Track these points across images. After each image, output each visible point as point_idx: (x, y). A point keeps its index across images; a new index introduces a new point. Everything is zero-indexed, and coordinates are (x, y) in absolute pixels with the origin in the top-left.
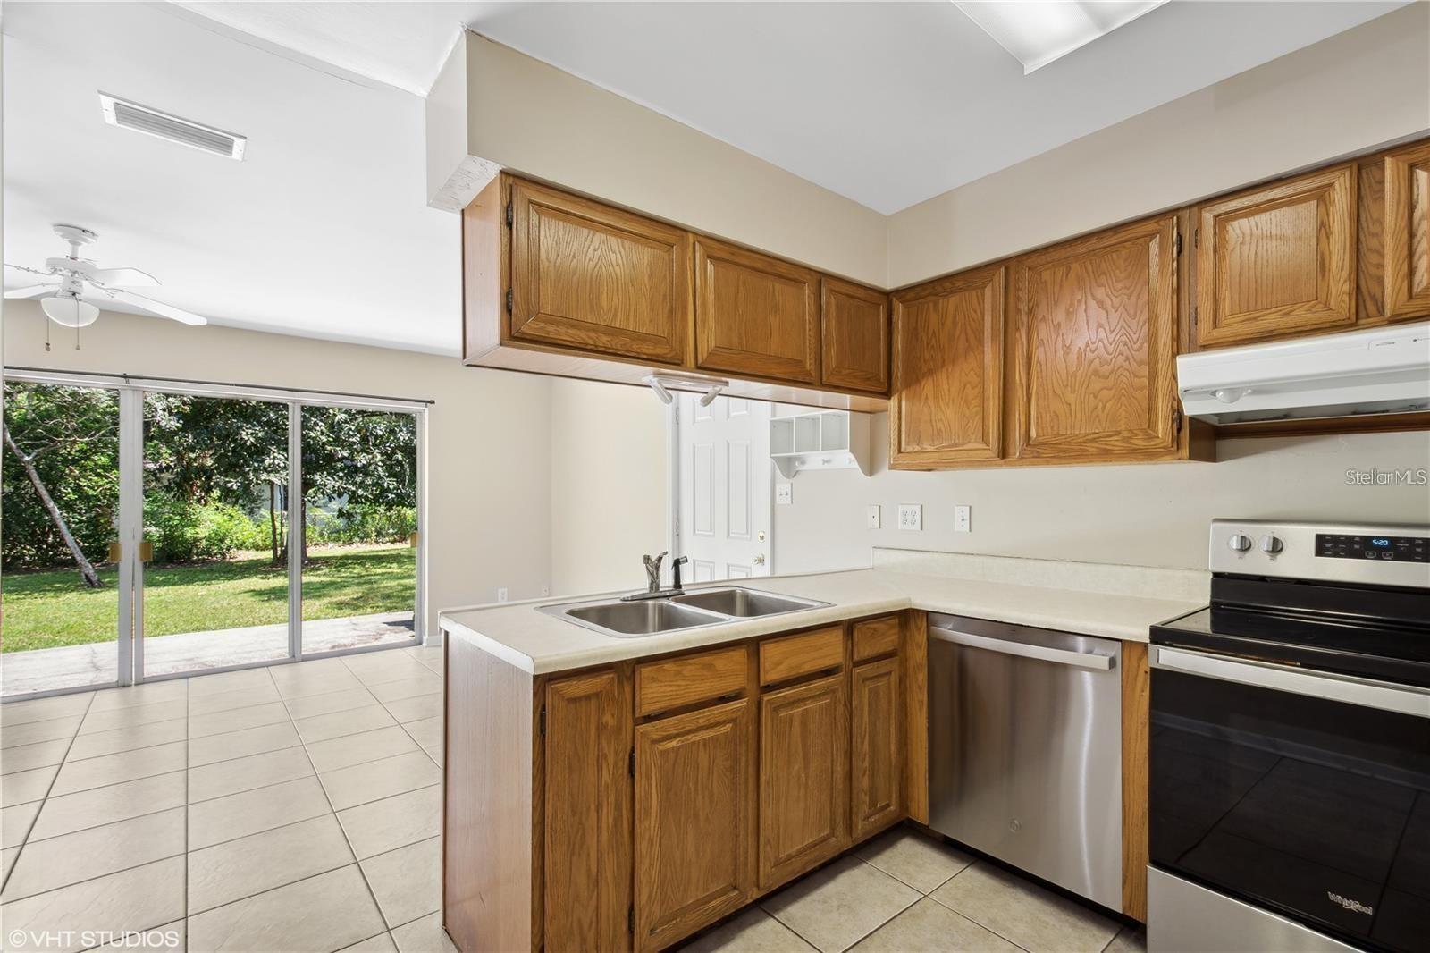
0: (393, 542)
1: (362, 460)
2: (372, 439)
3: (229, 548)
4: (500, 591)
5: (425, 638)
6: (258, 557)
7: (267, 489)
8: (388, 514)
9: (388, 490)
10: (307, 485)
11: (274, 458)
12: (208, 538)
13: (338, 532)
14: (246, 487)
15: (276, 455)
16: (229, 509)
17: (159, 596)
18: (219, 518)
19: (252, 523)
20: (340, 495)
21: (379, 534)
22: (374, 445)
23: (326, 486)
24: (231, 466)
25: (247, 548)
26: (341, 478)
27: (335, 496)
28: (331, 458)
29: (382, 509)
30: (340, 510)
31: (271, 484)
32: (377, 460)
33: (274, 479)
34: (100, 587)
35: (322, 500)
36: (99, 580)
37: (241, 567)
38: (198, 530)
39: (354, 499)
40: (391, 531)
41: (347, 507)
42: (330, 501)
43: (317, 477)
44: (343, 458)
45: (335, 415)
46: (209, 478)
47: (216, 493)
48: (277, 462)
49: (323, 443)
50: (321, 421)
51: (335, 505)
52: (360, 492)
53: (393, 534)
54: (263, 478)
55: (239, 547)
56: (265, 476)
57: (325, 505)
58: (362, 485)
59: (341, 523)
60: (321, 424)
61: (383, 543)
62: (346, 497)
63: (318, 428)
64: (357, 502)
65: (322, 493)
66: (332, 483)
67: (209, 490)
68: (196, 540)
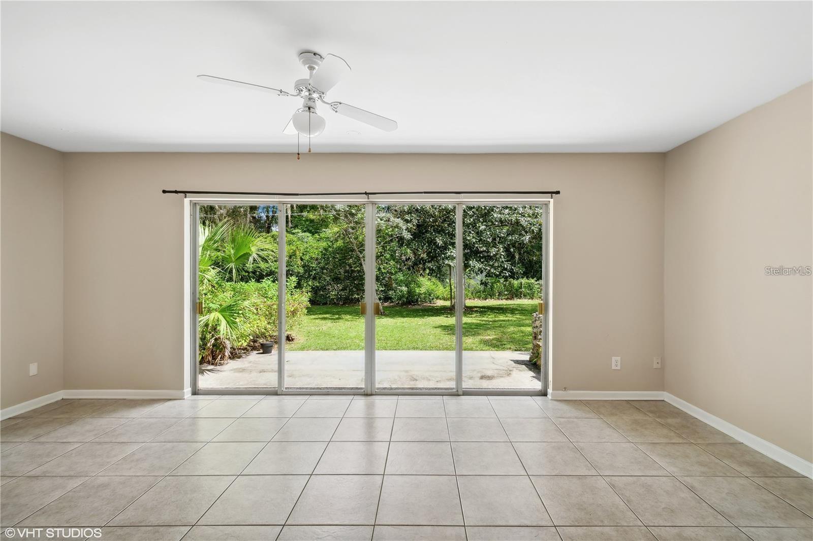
0: (507, 299)
1: (493, 251)
2: (498, 239)
3: (433, 299)
4: (614, 359)
5: (550, 391)
6: (445, 304)
7: (448, 268)
8: (504, 283)
9: (506, 269)
10: (466, 266)
11: (451, 252)
12: (425, 293)
13: (480, 292)
14: (439, 268)
15: (452, 250)
16: (434, 279)
17: (403, 323)
18: (428, 283)
19: (442, 286)
20: (482, 272)
21: (500, 294)
22: (499, 243)
23: (475, 267)
24: (432, 258)
25: (440, 299)
26: (482, 263)
27: (479, 272)
28: (477, 252)
29: (502, 280)
30: (482, 281)
31: (450, 266)
32: (501, 251)
33: (451, 264)
34: (384, 315)
35: (473, 275)
36: (384, 312)
37: (437, 309)
38: (421, 289)
39: (489, 275)
40: (506, 293)
41: (484, 279)
42: (477, 275)
43: (471, 262)
44: (484, 251)
45: (479, 227)
46: (424, 264)
47: (428, 271)
48: (452, 254)
49: (474, 243)
50: (473, 231)
51: (479, 277)
52: (492, 270)
53: (506, 295)
54: (446, 263)
55: (437, 298)
56: (447, 262)
57: (474, 278)
58: (492, 266)
59: (482, 288)
60: (472, 232)
61: (502, 299)
62: (484, 274)
63: (471, 235)
64: (489, 276)
65: (473, 271)
66: (478, 265)
67: (424, 270)
68: (420, 294)
